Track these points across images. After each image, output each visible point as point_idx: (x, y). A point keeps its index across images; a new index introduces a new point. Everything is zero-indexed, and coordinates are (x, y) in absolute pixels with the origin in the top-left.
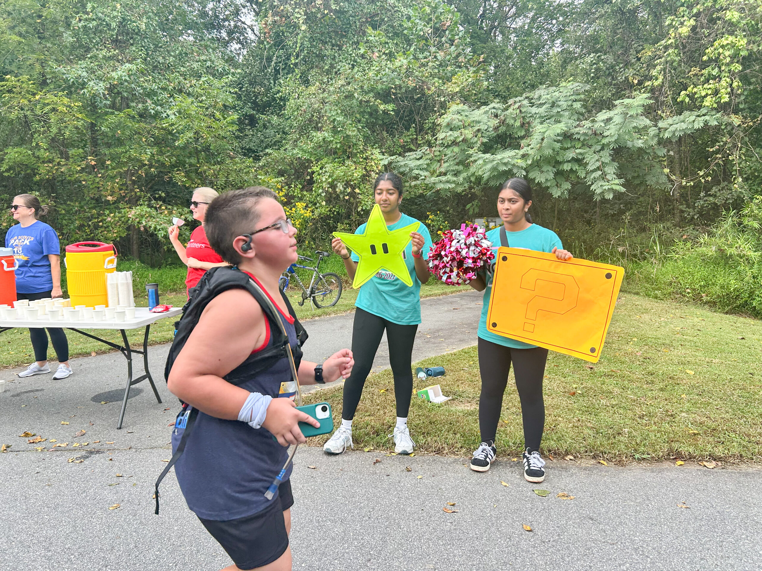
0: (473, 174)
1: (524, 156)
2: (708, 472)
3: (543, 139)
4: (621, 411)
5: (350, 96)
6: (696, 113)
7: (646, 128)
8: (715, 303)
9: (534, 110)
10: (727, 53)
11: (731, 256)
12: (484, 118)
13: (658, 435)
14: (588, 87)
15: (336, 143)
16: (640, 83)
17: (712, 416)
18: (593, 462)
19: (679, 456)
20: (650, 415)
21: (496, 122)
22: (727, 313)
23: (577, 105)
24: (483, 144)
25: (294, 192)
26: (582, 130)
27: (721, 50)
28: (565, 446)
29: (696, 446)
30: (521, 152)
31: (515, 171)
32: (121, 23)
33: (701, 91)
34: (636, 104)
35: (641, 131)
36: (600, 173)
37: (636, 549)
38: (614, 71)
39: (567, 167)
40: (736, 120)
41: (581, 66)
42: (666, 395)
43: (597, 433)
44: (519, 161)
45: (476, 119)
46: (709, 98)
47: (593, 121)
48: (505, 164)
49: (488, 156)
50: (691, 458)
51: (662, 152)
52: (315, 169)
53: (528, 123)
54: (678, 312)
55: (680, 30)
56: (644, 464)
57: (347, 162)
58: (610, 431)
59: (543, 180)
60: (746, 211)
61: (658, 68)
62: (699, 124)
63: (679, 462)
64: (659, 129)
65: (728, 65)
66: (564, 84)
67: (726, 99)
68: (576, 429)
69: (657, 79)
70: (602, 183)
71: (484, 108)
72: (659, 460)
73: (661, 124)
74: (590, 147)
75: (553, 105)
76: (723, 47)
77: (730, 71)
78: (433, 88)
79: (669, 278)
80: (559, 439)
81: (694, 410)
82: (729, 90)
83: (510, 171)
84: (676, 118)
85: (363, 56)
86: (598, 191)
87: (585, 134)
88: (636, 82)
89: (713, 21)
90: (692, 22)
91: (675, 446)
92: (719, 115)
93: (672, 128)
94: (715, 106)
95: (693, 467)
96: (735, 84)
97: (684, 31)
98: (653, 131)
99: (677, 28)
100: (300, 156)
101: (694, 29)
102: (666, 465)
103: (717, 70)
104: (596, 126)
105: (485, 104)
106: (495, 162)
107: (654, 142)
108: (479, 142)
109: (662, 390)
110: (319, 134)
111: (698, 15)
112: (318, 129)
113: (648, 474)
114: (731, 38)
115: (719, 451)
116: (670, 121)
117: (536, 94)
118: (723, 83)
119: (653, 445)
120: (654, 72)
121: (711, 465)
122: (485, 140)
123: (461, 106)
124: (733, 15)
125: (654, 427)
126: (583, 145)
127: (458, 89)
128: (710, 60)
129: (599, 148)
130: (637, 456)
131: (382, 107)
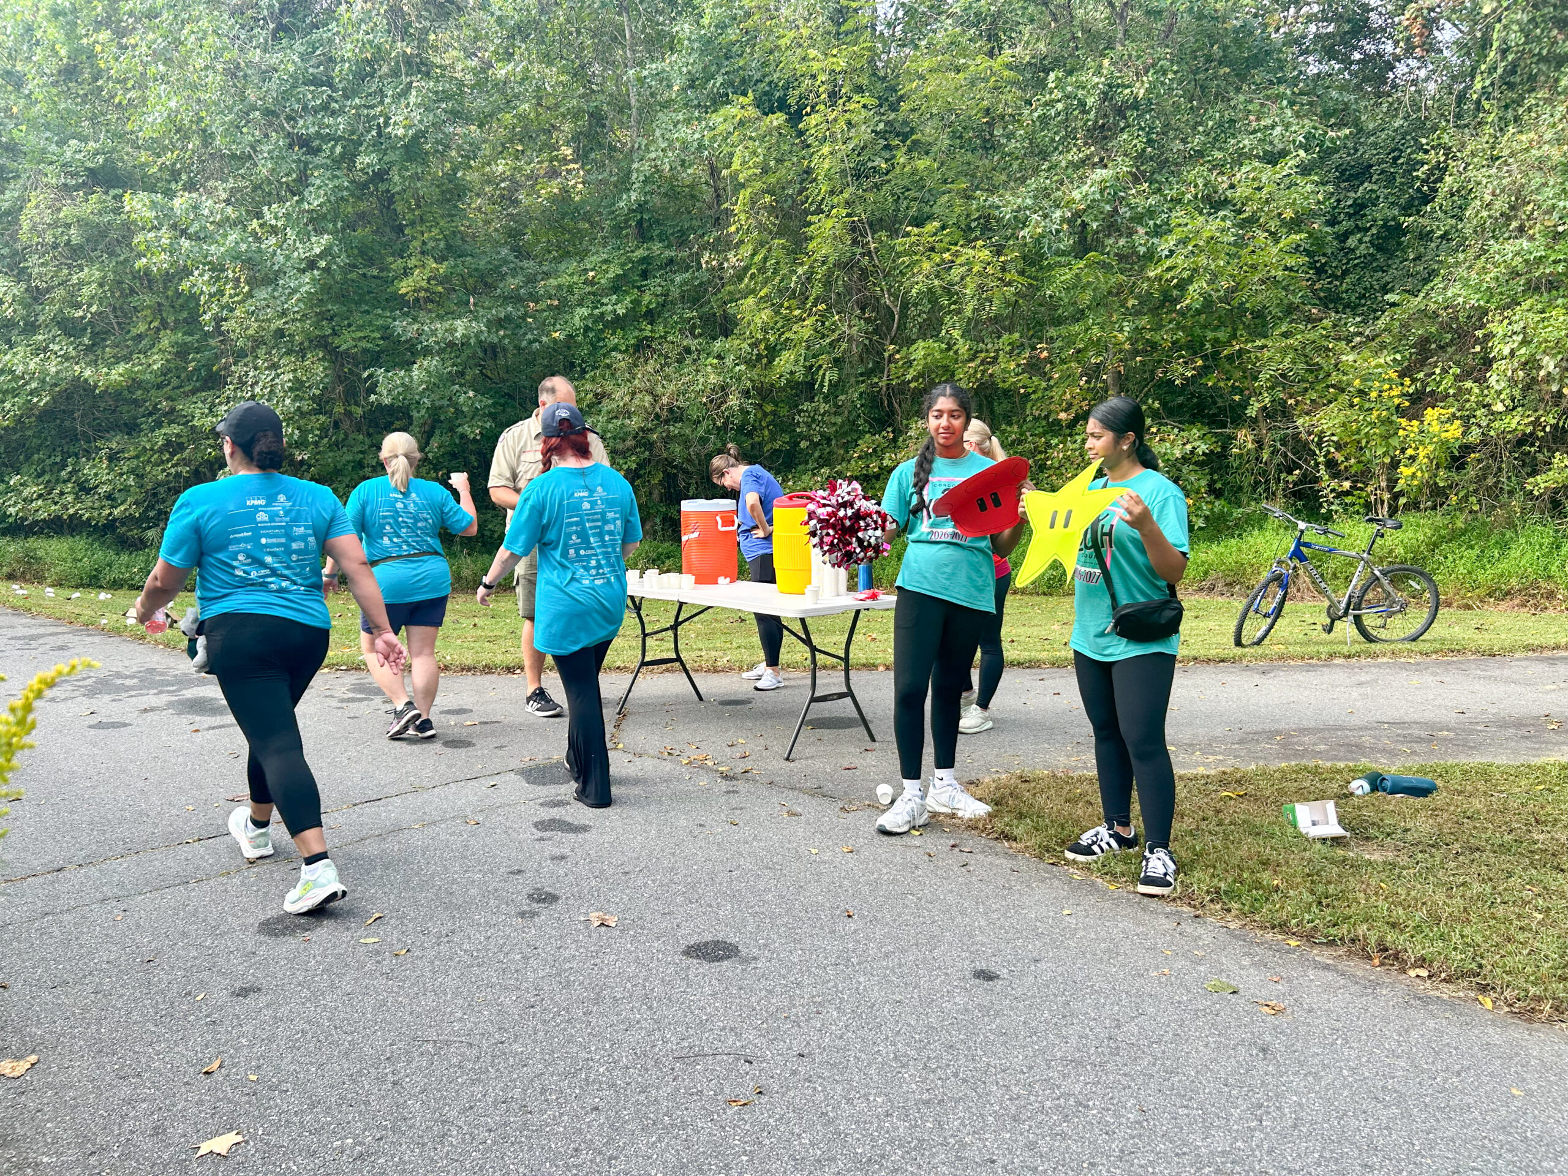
15: (1556, 262)
18: (1466, 994)
25: (1439, 383)
32: (1105, 94)
52: (1494, 327)
100: (1461, 300)
110: (1507, 246)
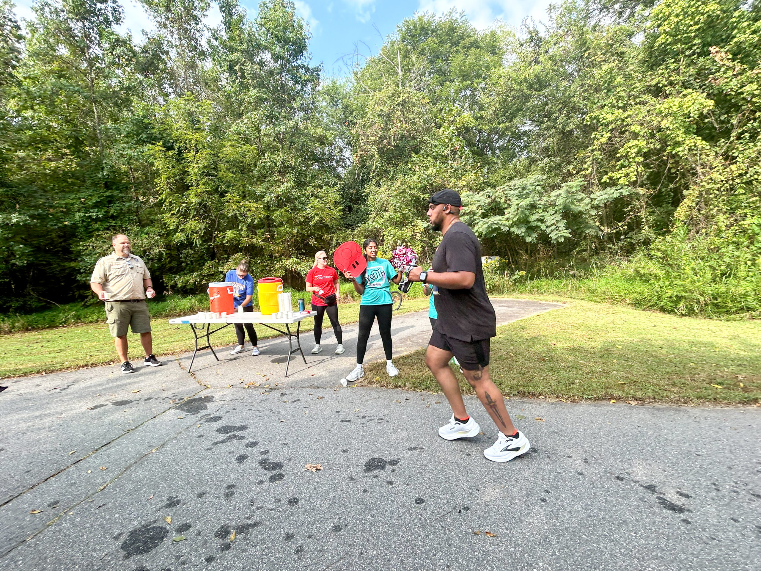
0: (477, 231)
1: (507, 219)
2: (631, 407)
3: (518, 209)
4: (574, 370)
5: (403, 192)
6: (615, 188)
7: (582, 199)
8: (635, 304)
9: (512, 192)
10: (633, 151)
11: (644, 274)
12: (482, 198)
13: (598, 384)
14: (545, 177)
15: (397, 218)
16: (577, 173)
17: (634, 373)
18: (557, 400)
19: (612, 397)
20: (593, 372)
21: (489, 200)
22: (643, 310)
23: (539, 188)
24: (482, 213)
26: (543, 203)
27: (628, 150)
28: (539, 390)
29: (623, 391)
30: (505, 217)
31: (502, 227)
33: (616, 175)
34: (575, 185)
35: (579, 201)
36: (555, 227)
37: (585, 452)
38: (560, 167)
39: (534, 224)
40: (642, 191)
41: (540, 165)
42: (603, 360)
43: (559, 382)
44: (504, 222)
45: (478, 199)
46: (622, 179)
47: (549, 197)
48: (496, 224)
49: (485, 220)
50: (619, 399)
51: (593, 212)
52: (385, 233)
53: (509, 200)
54: (611, 310)
55: (601, 140)
56: (589, 402)
57: (403, 229)
58: (567, 382)
59: (519, 232)
60: (652, 246)
61: (588, 163)
62: (616, 195)
63: (612, 401)
64: (591, 199)
65: (633, 158)
66: (530, 176)
67: (634, 178)
68: (545, 381)
69: (587, 170)
70: (557, 232)
71: (481, 193)
72: (599, 399)
73: (592, 196)
74: (548, 212)
75: (524, 189)
76: (630, 148)
77: (635, 162)
78: (451, 184)
79: (604, 289)
80: (535, 386)
81: (622, 369)
82: (636, 173)
83: (499, 228)
84: (602, 192)
85: (410, 170)
86: (554, 237)
87: (545, 205)
88: (575, 172)
89: (623, 133)
90: (609, 135)
91: (610, 391)
92: (630, 188)
93: (600, 198)
94: (627, 183)
95: (622, 405)
96: (639, 170)
97: (604, 140)
98: (587, 200)
99: (598, 139)
100: (376, 226)
101: (610, 139)
102: (604, 402)
103: (627, 162)
104: (551, 199)
105: (483, 190)
106: (489, 223)
107: (589, 207)
108: (480, 213)
109: (600, 357)
110: (387, 214)
111: (611, 130)
112: (386, 211)
113: (592, 408)
114: (635, 142)
115: (639, 394)
116: (598, 194)
117: (512, 183)
118: (632, 169)
119: (594, 390)
120: (585, 166)
121: (634, 403)
122: (483, 211)
123: (468, 193)
124: (635, 128)
125: (596, 380)
126: (543, 211)
127: (465, 183)
128: (622, 157)
129: (554, 212)
130: (585, 397)
131: (422, 196)
